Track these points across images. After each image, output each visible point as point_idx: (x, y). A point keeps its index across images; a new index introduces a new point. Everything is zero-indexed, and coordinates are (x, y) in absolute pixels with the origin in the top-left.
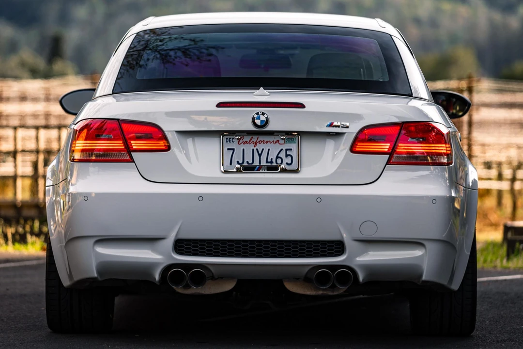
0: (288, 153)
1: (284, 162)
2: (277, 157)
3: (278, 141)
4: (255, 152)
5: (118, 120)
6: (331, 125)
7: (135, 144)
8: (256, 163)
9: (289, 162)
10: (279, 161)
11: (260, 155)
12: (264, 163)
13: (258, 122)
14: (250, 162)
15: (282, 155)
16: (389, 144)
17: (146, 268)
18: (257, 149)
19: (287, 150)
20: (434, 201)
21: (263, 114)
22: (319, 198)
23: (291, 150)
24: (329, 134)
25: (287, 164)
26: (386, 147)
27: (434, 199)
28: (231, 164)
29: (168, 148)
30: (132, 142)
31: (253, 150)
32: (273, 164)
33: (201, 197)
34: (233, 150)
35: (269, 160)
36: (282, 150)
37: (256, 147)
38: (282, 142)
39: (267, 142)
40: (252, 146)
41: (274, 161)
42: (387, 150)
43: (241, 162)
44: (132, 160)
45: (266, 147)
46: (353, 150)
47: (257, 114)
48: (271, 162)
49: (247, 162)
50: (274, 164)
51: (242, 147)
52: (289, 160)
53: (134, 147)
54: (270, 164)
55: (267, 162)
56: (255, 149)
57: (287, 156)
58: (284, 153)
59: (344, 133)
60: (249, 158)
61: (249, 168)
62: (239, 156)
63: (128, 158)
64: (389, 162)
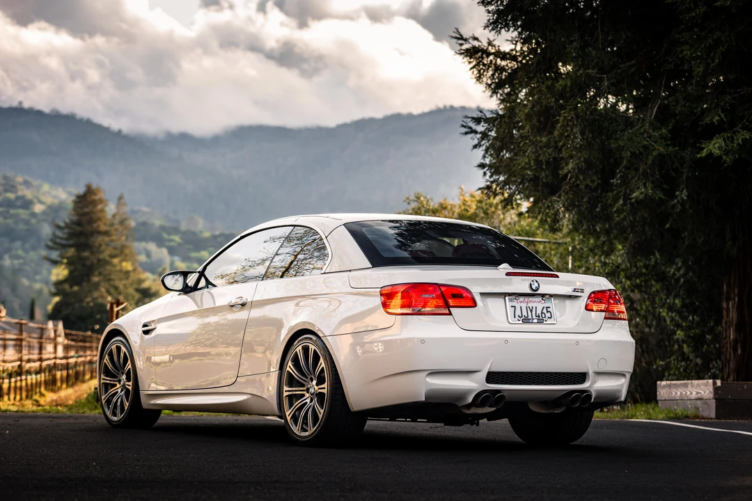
0: (548, 309)
1: (547, 317)
2: (542, 313)
3: (541, 301)
5: (438, 284)
6: (574, 291)
7: (451, 302)
8: (530, 317)
9: (550, 317)
10: (543, 316)
11: (531, 311)
12: (534, 317)
14: (526, 316)
15: (545, 311)
16: (605, 305)
17: (461, 395)
18: (529, 307)
19: (547, 307)
21: (537, 281)
22: (577, 342)
24: (570, 297)
26: (604, 307)
28: (514, 317)
29: (474, 305)
30: (449, 300)
31: (527, 307)
33: (506, 341)
34: (515, 307)
36: (544, 307)
37: (528, 305)
38: (543, 301)
39: (534, 301)
40: (526, 304)
42: (603, 309)
43: (520, 316)
44: (450, 314)
45: (534, 305)
46: (588, 308)
48: (539, 316)
49: (524, 316)
50: (541, 318)
51: (520, 305)
52: (548, 315)
53: (451, 304)
54: (538, 318)
55: (536, 316)
57: (548, 312)
58: (545, 309)
59: (581, 296)
60: (525, 313)
61: (526, 320)
62: (519, 312)
63: (448, 312)
64: (605, 318)
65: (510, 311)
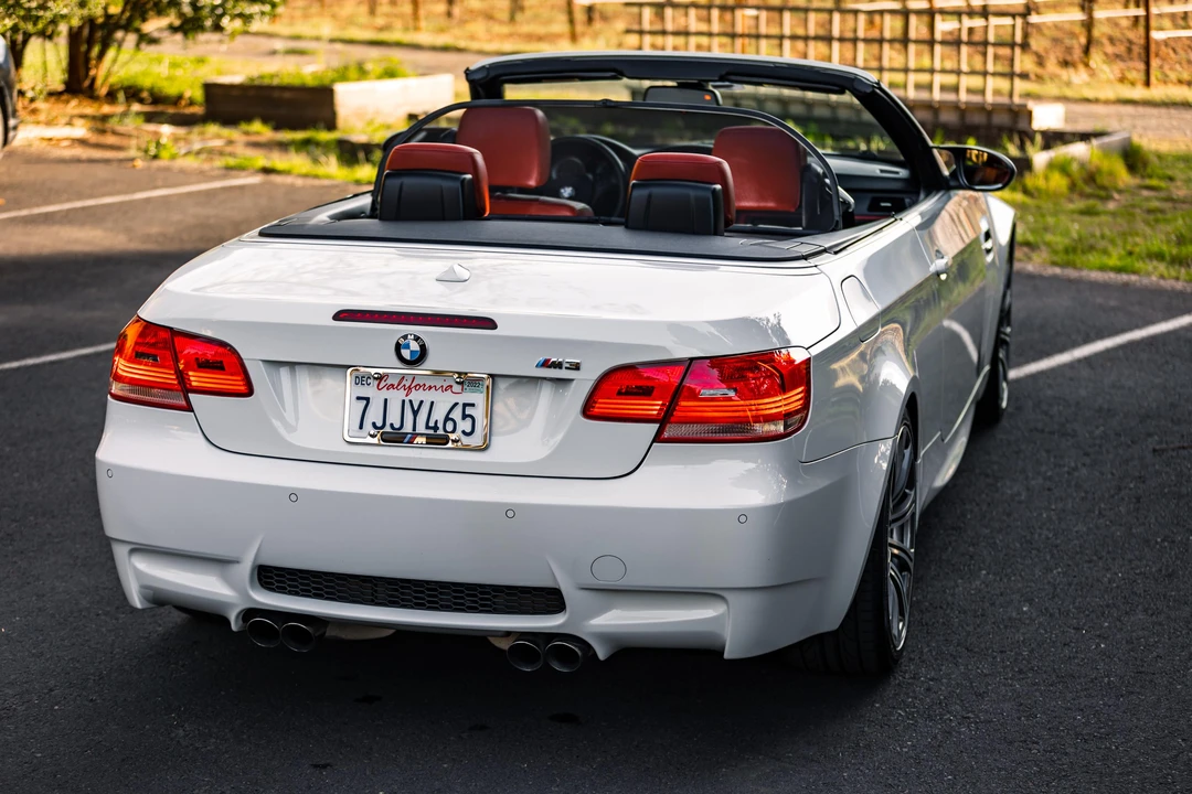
0: (469, 411)
1: (459, 430)
2: (447, 419)
3: (451, 387)
4: (407, 405)
5: (171, 329)
6: (546, 364)
7: (195, 379)
8: (408, 428)
9: (468, 430)
10: (450, 427)
11: (415, 413)
12: (421, 428)
13: (406, 354)
14: (397, 425)
15: (457, 415)
16: (660, 402)
18: (411, 401)
19: (465, 405)
20: (743, 519)
21: (417, 339)
22: (510, 511)
23: (473, 405)
25: (464, 432)
26: (655, 407)
27: (742, 516)
28: (361, 427)
29: (249, 392)
30: (191, 373)
31: (404, 401)
32: (438, 432)
33: (294, 495)
34: (367, 399)
35: (432, 424)
36: (456, 404)
37: (410, 397)
38: (457, 388)
39: (430, 388)
40: (401, 394)
41: (440, 425)
42: (655, 412)
43: (379, 424)
44: (189, 408)
45: (427, 396)
46: (588, 411)
47: (405, 337)
48: (436, 428)
49: (392, 425)
50: (441, 432)
51: (385, 394)
52: (466, 425)
53: (194, 384)
54: (431, 432)
55: (428, 427)
56: (407, 399)
57: (465, 416)
58: (458, 411)
59: (571, 380)
60: (394, 418)
61: (395, 437)
62: (375, 415)
63: (184, 403)
64: (658, 438)
65: (352, 410)
